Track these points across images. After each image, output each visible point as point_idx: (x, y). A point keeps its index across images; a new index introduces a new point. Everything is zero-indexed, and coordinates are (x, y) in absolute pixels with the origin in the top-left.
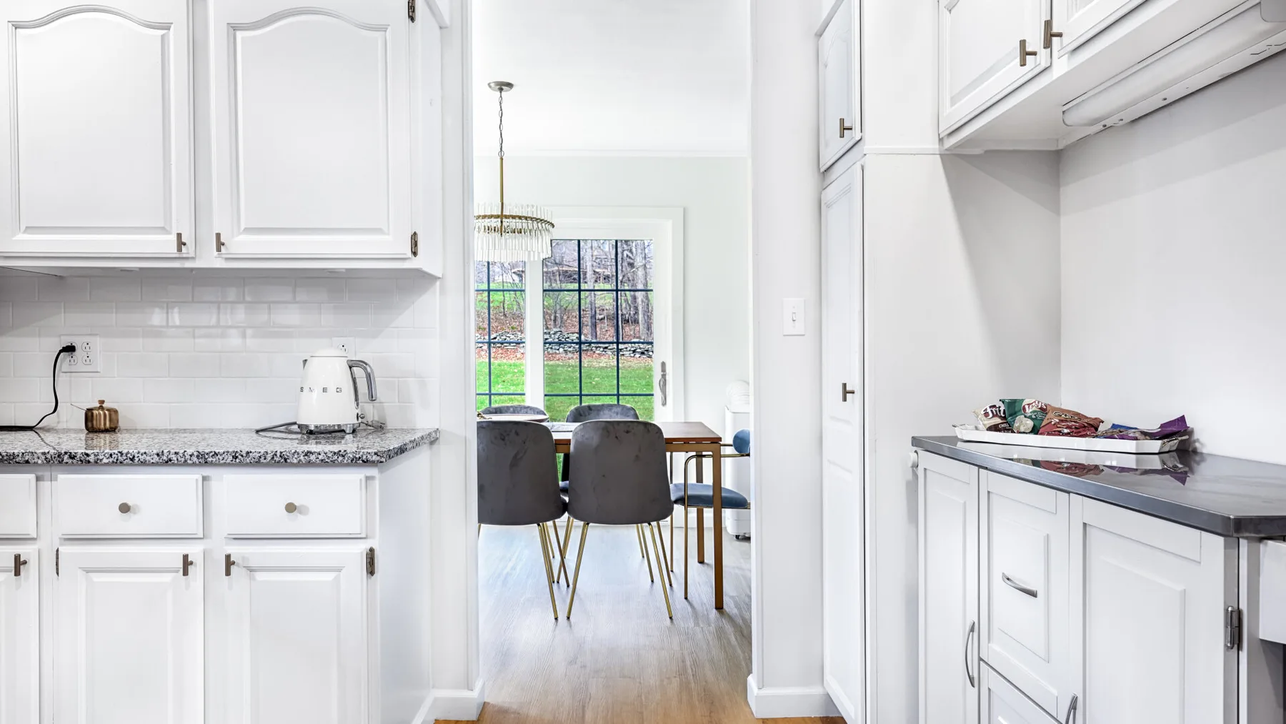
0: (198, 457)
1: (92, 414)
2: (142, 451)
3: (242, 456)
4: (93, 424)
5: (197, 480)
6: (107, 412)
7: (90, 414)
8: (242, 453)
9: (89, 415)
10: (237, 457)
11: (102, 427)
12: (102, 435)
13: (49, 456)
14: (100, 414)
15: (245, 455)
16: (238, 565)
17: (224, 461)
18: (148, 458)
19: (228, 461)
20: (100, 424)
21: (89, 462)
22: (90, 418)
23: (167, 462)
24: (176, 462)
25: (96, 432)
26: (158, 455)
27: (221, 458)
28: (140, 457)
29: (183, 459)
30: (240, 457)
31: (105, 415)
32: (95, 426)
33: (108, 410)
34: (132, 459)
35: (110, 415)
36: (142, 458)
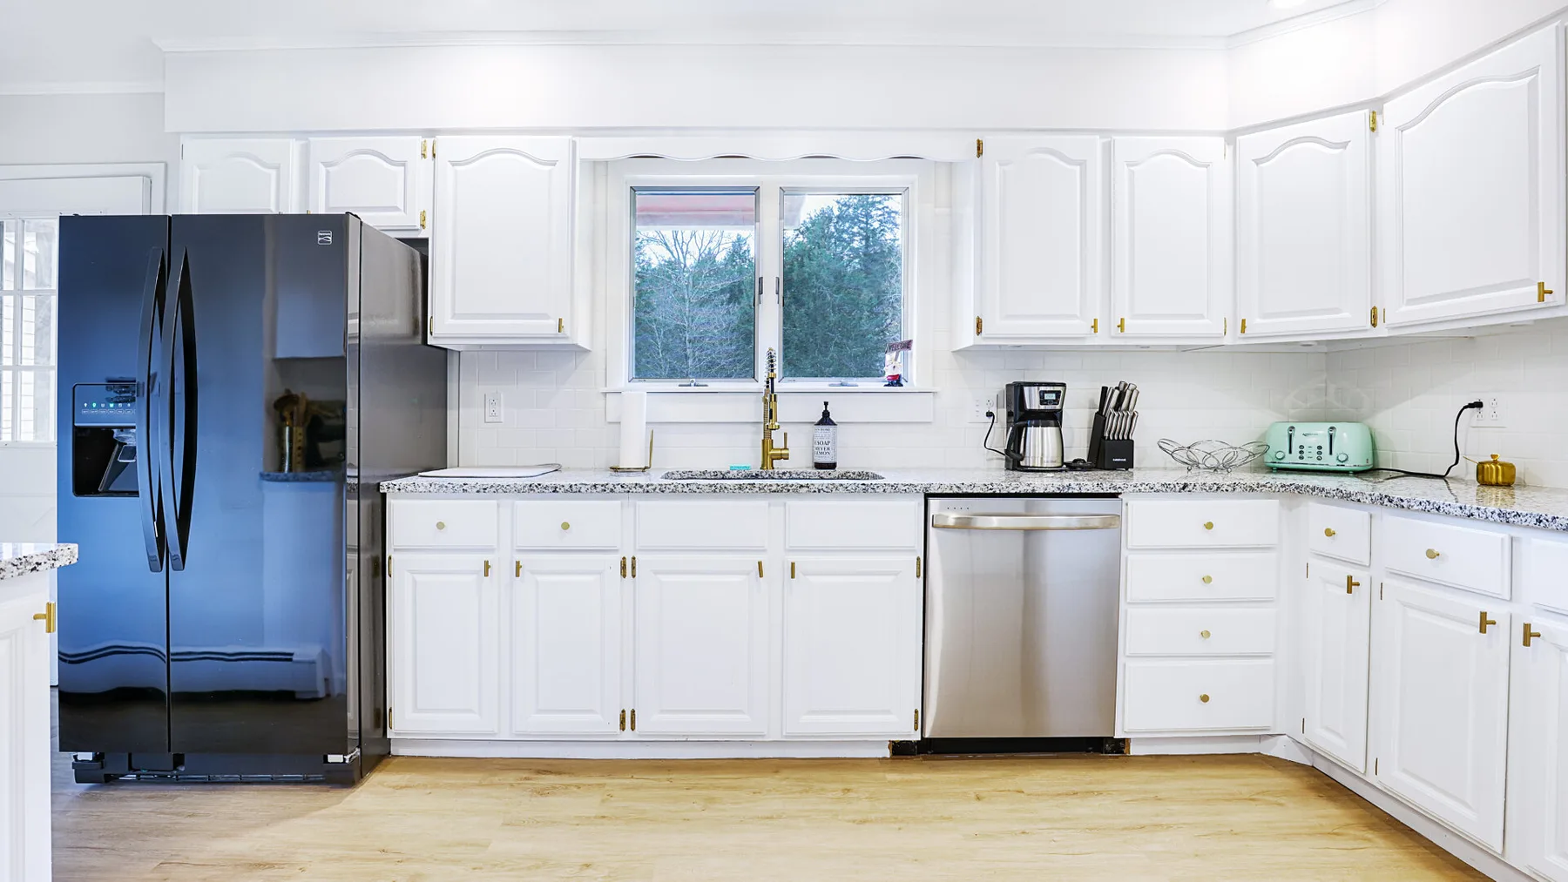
0: (1499, 515)
1: (1483, 467)
2: (1447, 503)
3: (1547, 520)
4: (1483, 477)
5: (1502, 539)
6: (1500, 467)
7: (1480, 466)
8: (1547, 518)
9: (1481, 469)
10: (1541, 521)
11: (1494, 481)
12: (1494, 490)
13: (1373, 498)
14: (1492, 468)
15: (1550, 520)
16: (1543, 639)
17: (1527, 523)
18: (1451, 510)
19: (1530, 525)
20: (1492, 477)
21: (1403, 507)
22: (1480, 471)
23: (1469, 516)
24: (1477, 517)
25: (1486, 485)
26: (1461, 508)
27: (1524, 519)
28: (1445, 508)
29: (1484, 516)
30: (1545, 521)
31: (1497, 469)
32: (1485, 480)
33: (1500, 465)
34: (1438, 509)
35: (1503, 469)
36: (1447, 509)
